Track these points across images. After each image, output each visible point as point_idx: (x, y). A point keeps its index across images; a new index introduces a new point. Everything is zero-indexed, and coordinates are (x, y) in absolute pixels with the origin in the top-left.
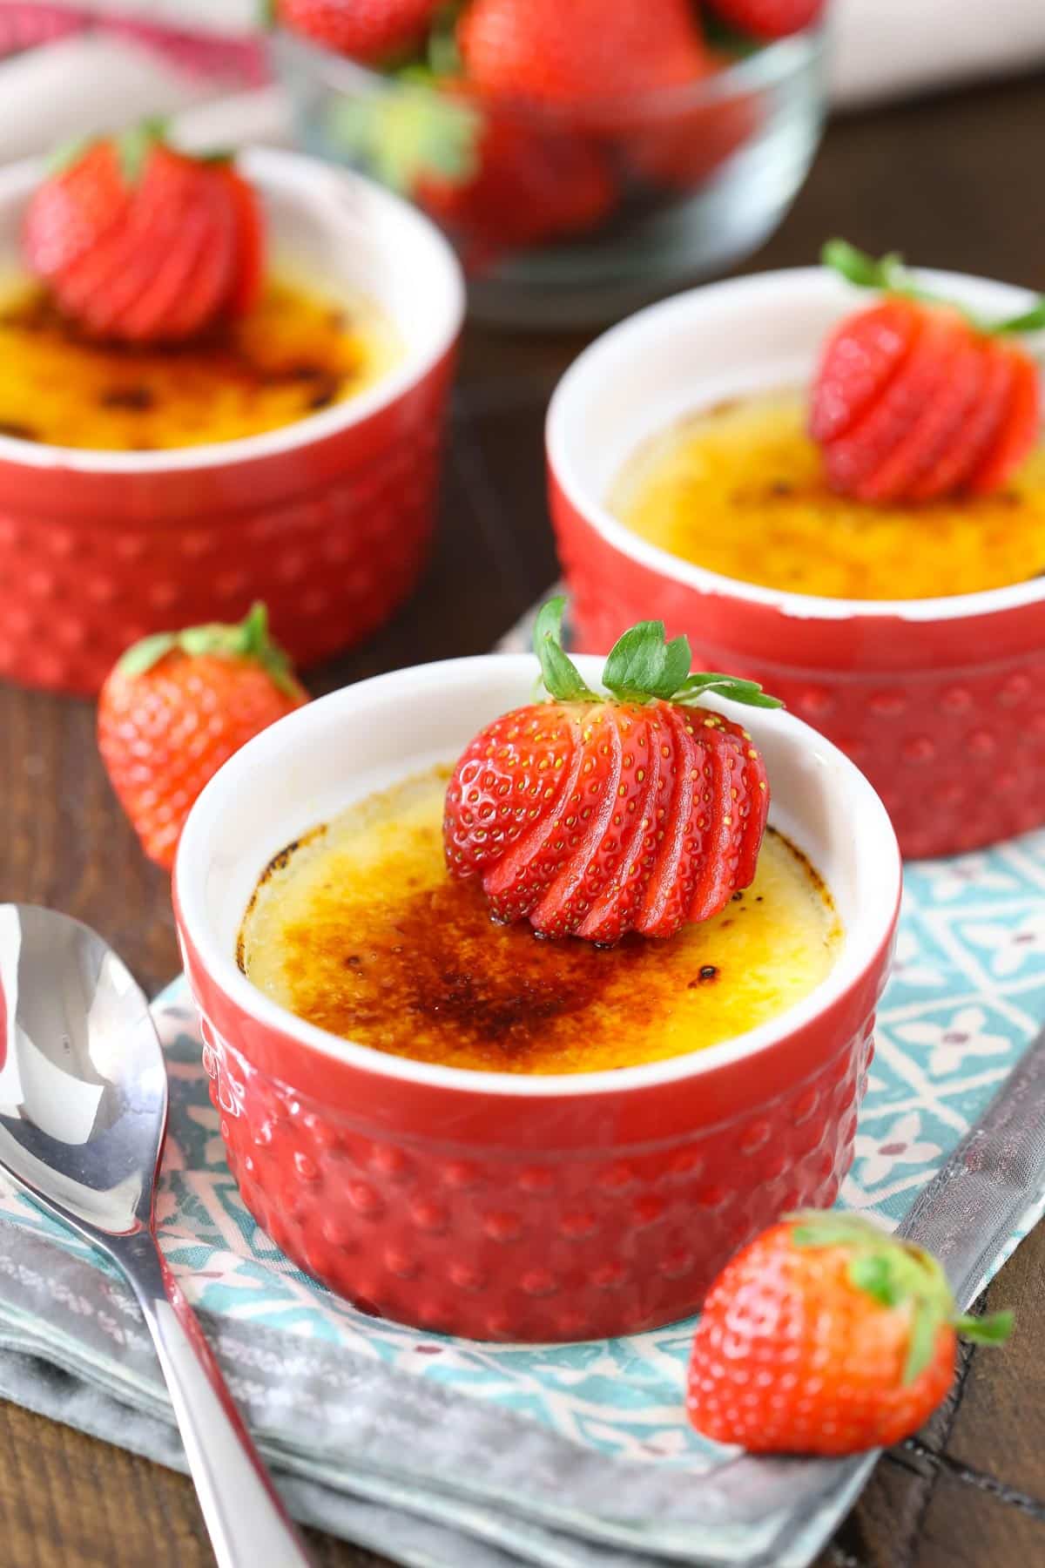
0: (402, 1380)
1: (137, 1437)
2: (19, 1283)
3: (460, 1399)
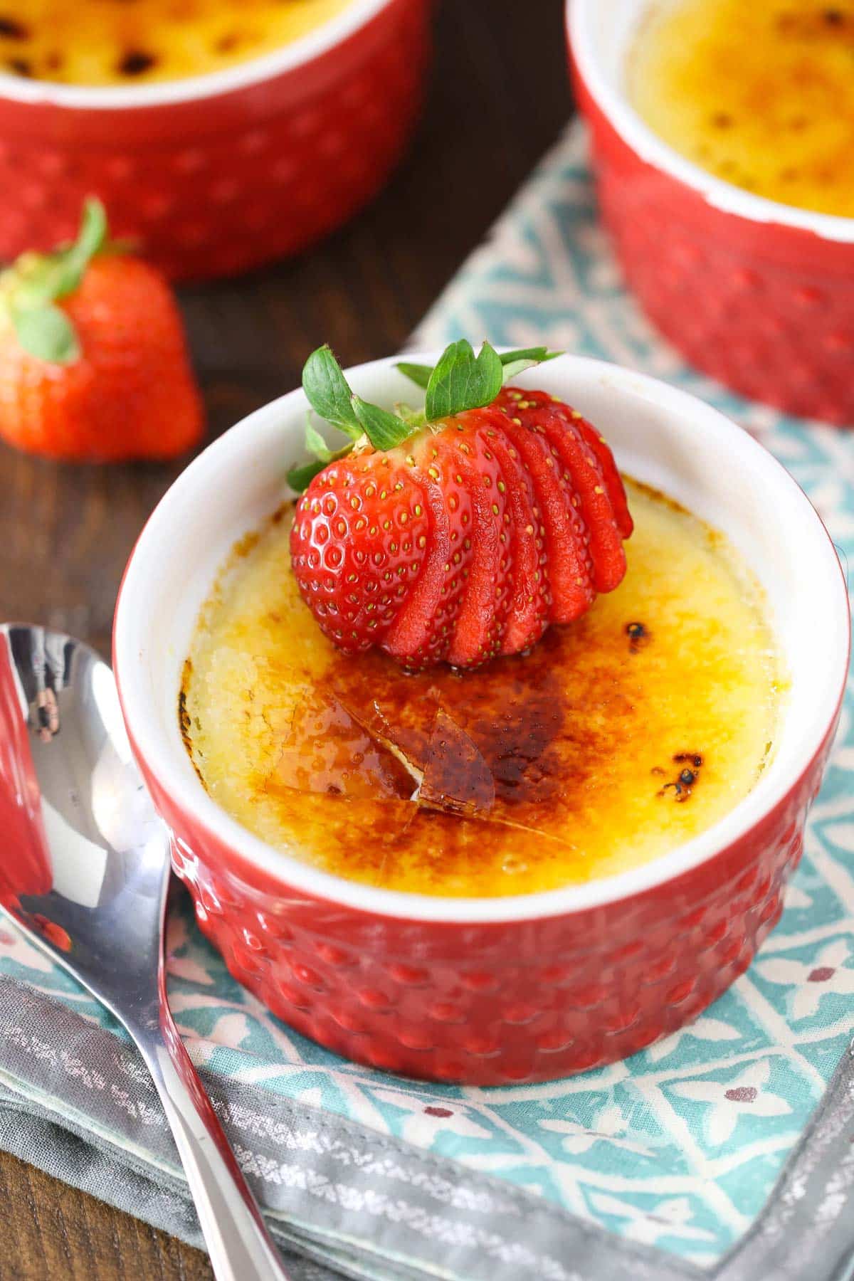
0: (409, 1156)
1: (156, 1213)
2: (33, 1057)
3: (469, 1175)
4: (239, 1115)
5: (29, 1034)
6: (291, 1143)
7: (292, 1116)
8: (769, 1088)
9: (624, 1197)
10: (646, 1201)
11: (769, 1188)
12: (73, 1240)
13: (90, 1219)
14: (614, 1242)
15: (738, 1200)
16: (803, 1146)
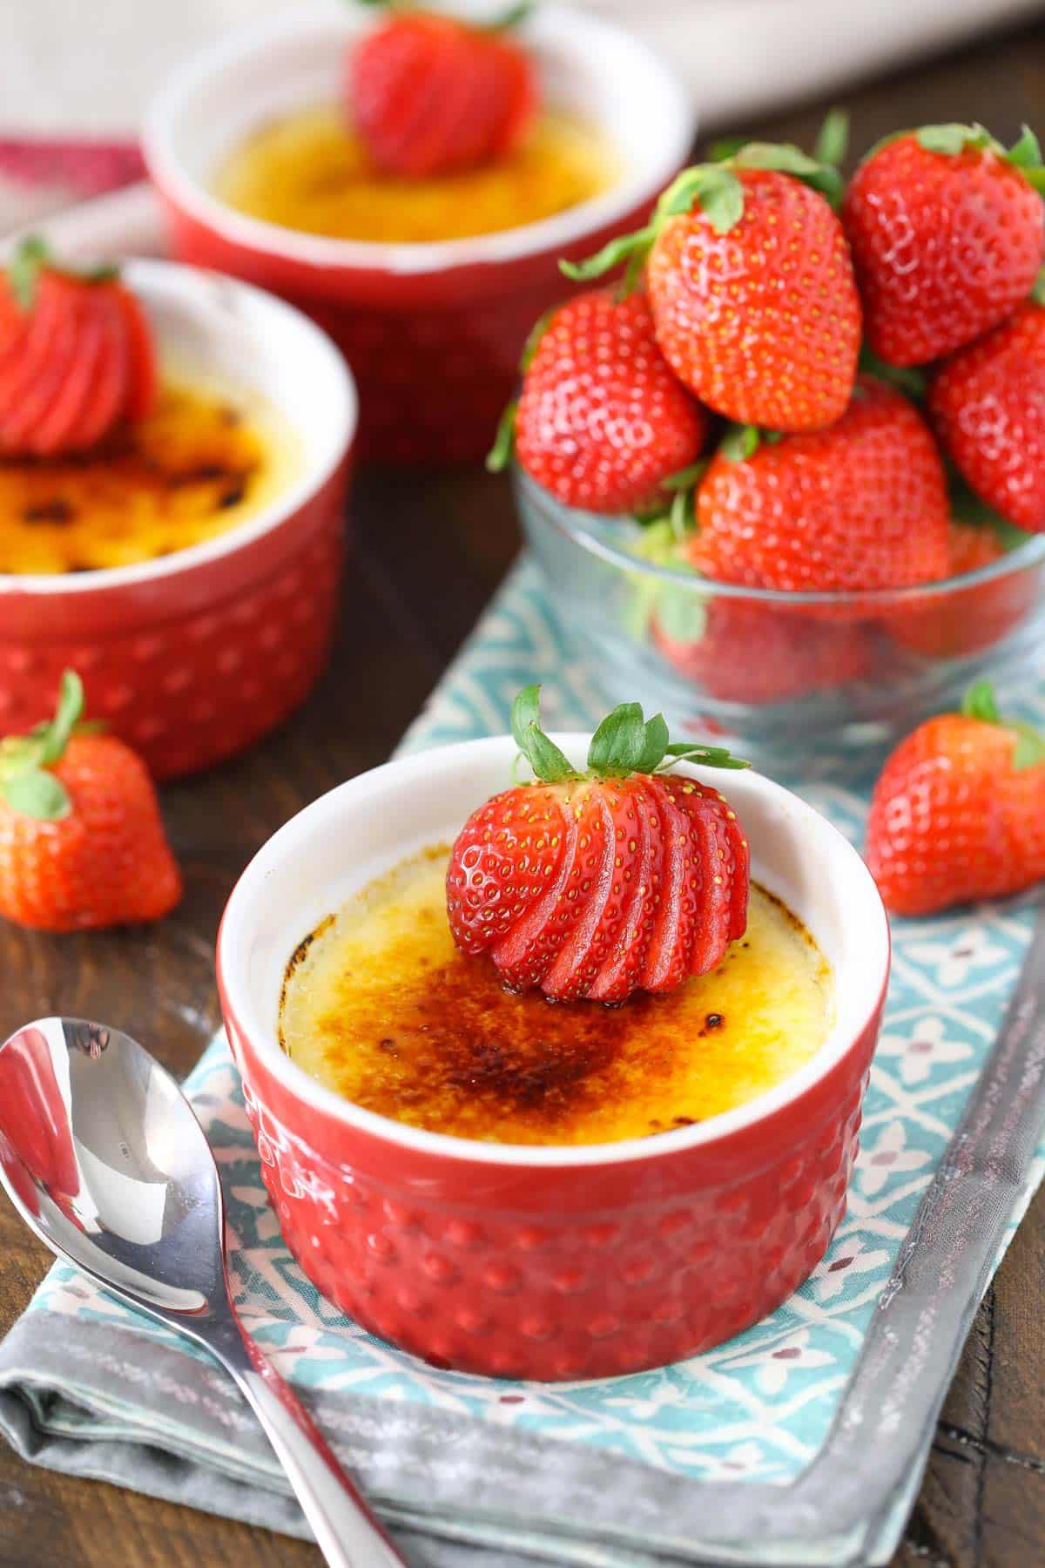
0: (495, 1431)
1: (255, 1511)
2: (126, 1380)
3: (552, 1444)
4: (327, 1416)
5: (120, 1361)
6: (380, 1434)
7: (378, 1411)
8: (810, 1346)
9: (698, 1449)
10: (717, 1449)
11: (827, 1422)
12: (180, 1548)
13: (192, 1527)
14: (697, 1485)
15: (802, 1435)
16: (853, 1384)
